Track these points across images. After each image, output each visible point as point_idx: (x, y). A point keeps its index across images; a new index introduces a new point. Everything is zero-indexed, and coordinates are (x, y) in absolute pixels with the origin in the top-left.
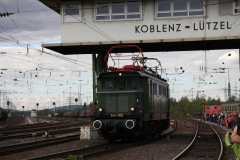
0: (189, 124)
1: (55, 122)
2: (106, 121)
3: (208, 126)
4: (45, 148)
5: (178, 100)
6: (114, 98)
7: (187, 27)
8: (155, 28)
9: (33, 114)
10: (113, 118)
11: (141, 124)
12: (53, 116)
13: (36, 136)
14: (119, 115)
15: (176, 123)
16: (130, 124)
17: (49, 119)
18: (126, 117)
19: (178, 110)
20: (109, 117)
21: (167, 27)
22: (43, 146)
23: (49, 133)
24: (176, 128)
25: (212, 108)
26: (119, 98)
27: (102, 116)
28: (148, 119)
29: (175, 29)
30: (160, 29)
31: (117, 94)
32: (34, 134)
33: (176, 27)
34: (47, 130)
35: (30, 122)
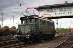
19: (65, 31)
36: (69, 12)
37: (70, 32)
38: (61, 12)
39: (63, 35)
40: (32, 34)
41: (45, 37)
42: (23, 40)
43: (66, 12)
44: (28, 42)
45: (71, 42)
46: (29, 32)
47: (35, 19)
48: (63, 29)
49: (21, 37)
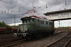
36: (67, 15)
37: (69, 29)
38: (62, 16)
39: (64, 31)
40: (29, 32)
41: (44, 34)
43: (65, 16)
45: (70, 36)
47: (33, 19)
48: (63, 27)
49: (20, 35)
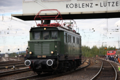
0: (97, 61)
1: (19, 60)
2: (34, 61)
3: (108, 63)
4: (13, 76)
5: (91, 48)
6: (40, 45)
7: (97, 5)
8: (78, 6)
9: (6, 56)
10: (39, 58)
11: (58, 62)
12: (18, 56)
13: (8, 68)
14: (43, 56)
15: (90, 61)
16: (50, 62)
17: (15, 58)
18: (47, 58)
19: (91, 53)
20: (36, 58)
21: (85, 5)
22: (12, 74)
23: (16, 67)
24: (90, 64)
25: (111, 52)
26: (44, 45)
27: (32, 57)
28: (64, 59)
29: (90, 6)
30: (81, 6)
31: (42, 42)
32: (7, 67)
33: (90, 5)
34: (14, 65)
35: (4, 60)
36: (102, 2)
38: (81, 3)
39: (86, 64)
40: (56, 59)
42: (40, 69)
44: (43, 73)
46: (50, 56)
